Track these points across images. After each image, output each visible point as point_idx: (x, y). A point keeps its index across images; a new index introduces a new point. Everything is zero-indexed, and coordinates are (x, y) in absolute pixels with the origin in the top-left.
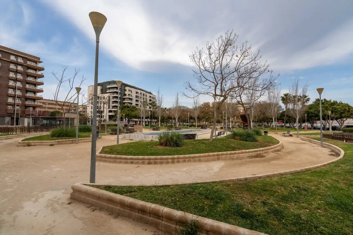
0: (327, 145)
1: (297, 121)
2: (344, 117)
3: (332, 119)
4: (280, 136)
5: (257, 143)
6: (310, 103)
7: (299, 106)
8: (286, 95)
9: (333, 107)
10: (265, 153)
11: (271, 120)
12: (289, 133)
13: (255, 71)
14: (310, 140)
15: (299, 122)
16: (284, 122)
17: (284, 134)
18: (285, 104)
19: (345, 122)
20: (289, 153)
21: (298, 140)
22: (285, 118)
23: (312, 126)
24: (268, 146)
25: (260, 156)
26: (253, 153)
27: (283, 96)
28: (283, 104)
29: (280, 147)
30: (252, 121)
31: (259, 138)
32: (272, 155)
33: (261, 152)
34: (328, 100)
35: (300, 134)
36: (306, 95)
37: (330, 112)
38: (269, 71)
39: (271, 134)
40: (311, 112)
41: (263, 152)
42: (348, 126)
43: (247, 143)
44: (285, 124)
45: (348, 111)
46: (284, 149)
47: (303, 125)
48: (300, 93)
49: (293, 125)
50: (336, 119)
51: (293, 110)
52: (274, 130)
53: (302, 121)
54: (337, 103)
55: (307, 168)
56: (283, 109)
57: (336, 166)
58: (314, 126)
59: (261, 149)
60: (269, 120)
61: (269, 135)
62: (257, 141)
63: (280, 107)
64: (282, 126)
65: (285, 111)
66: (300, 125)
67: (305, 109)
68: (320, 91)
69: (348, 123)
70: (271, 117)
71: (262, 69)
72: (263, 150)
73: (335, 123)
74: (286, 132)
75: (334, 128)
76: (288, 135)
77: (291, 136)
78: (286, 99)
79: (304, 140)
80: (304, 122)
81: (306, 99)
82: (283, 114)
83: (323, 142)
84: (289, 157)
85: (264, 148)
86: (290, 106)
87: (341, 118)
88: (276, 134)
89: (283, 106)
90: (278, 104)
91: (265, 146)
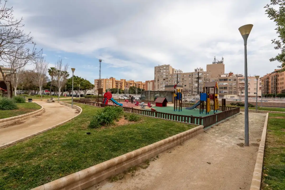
0: (75, 106)
1: (60, 90)
2: (87, 89)
3: (81, 90)
4: (45, 102)
5: (17, 110)
6: (69, 78)
7: (61, 79)
8: (52, 68)
9: (81, 82)
10: (25, 119)
11: (38, 88)
12: (52, 100)
13: (18, 37)
14: (66, 104)
15: (61, 91)
16: (49, 91)
17: (48, 100)
18: (51, 76)
19: (87, 92)
20: (48, 116)
21: (59, 105)
22: (51, 88)
23: (70, 94)
24: (29, 112)
25: (18, 123)
26: (9, 122)
27: (50, 69)
28: (49, 75)
29: (42, 112)
30: (16, 88)
31: (20, 106)
32: (32, 120)
33: (20, 119)
34: (79, 77)
35: (60, 100)
36: (67, 71)
37: (80, 85)
38: (33, 43)
39: (36, 101)
40: (69, 84)
41: (23, 118)
42: (88, 94)
43: (4, 111)
44: (50, 92)
45: (89, 85)
46: (45, 113)
47: (64, 93)
48: (63, 69)
49: (57, 93)
50: (83, 90)
51: (57, 81)
52: (40, 97)
53: (63, 90)
54: (83, 79)
55: (58, 125)
56: (50, 80)
57: (75, 120)
58: (71, 94)
59: (20, 116)
60: (36, 88)
61: (33, 102)
62: (18, 109)
63: (47, 78)
64: (48, 94)
65: (51, 82)
66: (62, 93)
67: (66, 82)
68: (73, 70)
69: (89, 93)
70: (37, 86)
71: (26, 38)
72: (22, 117)
73: (82, 93)
74: (50, 99)
75: (82, 96)
76: (51, 101)
77: (53, 101)
78: (52, 72)
79: (63, 105)
80: (64, 91)
81: (67, 74)
82: (49, 84)
83: (73, 105)
84: (48, 119)
85: (23, 115)
86: (55, 78)
87: (85, 89)
88: (41, 100)
89: (50, 77)
90: (45, 75)
91: (26, 113)
